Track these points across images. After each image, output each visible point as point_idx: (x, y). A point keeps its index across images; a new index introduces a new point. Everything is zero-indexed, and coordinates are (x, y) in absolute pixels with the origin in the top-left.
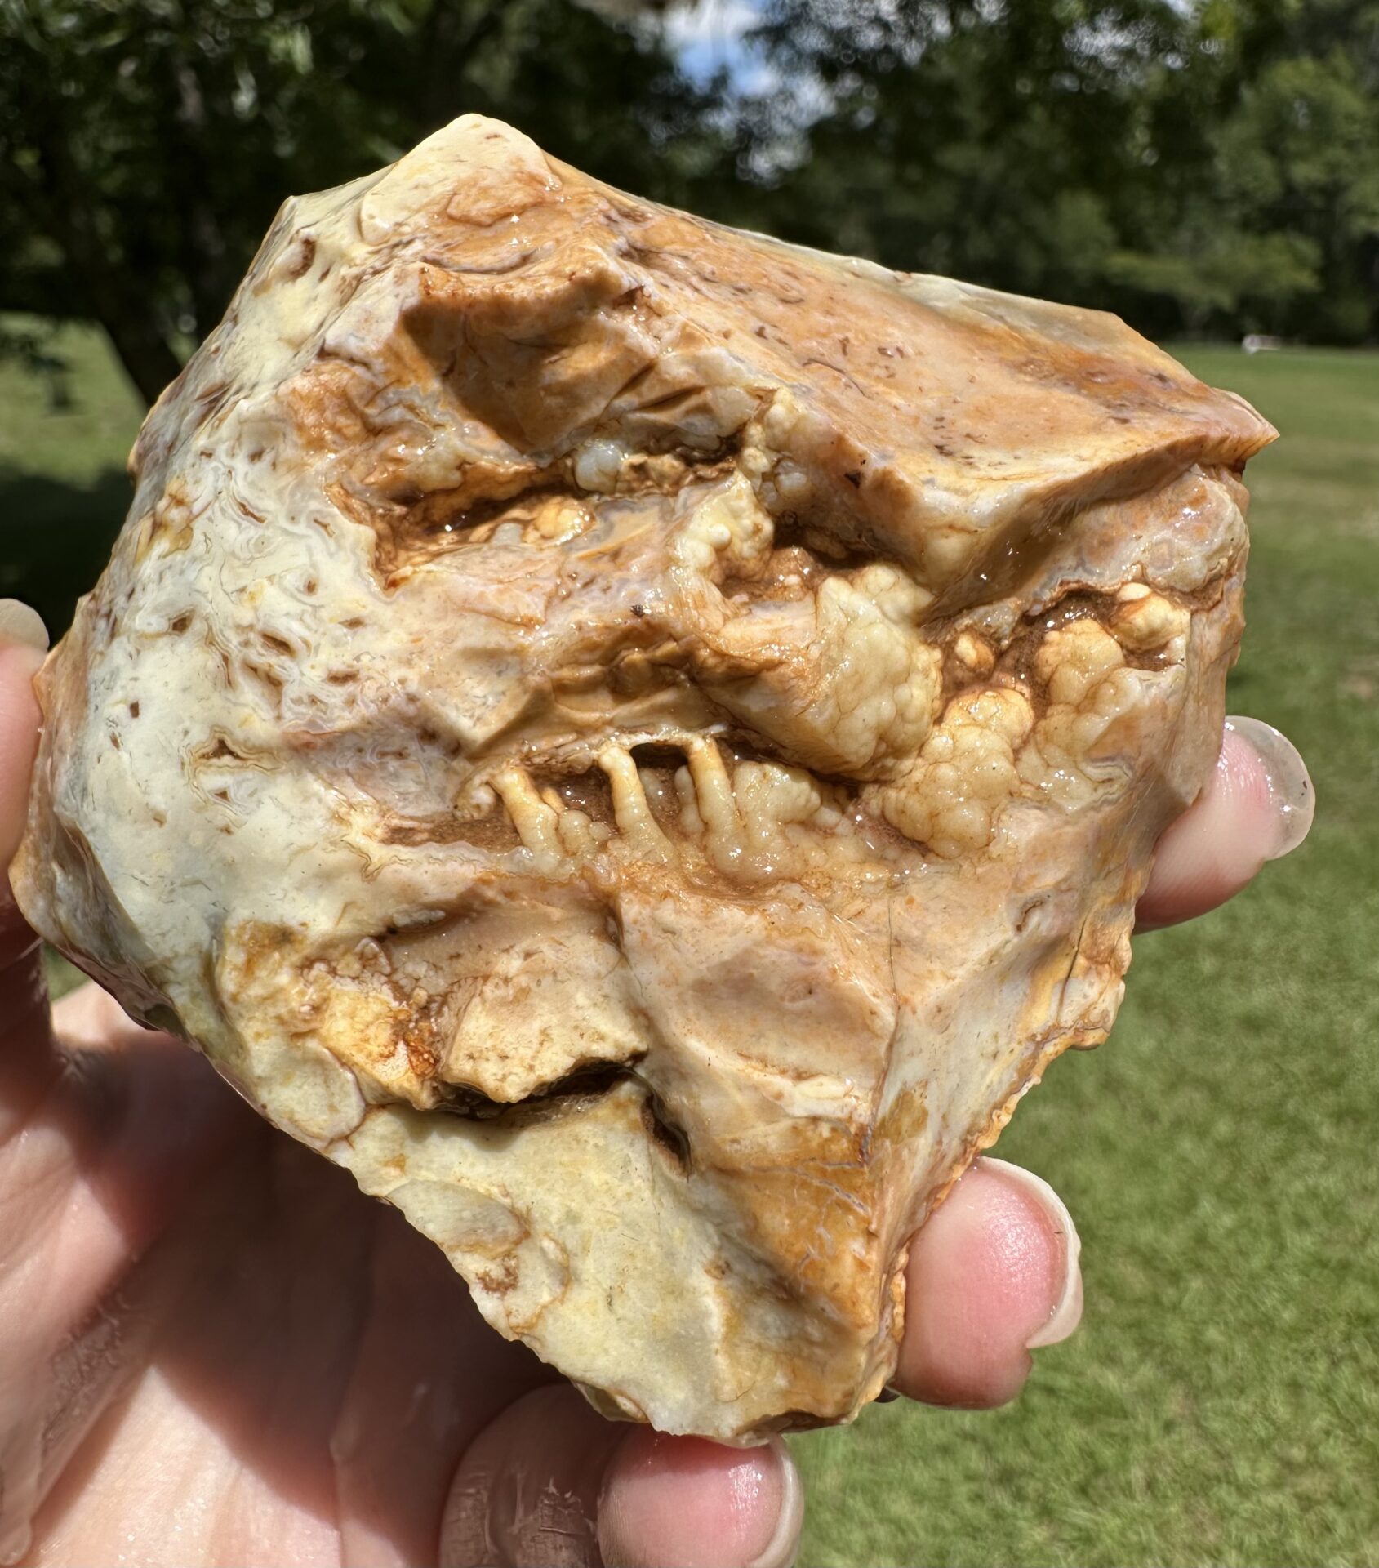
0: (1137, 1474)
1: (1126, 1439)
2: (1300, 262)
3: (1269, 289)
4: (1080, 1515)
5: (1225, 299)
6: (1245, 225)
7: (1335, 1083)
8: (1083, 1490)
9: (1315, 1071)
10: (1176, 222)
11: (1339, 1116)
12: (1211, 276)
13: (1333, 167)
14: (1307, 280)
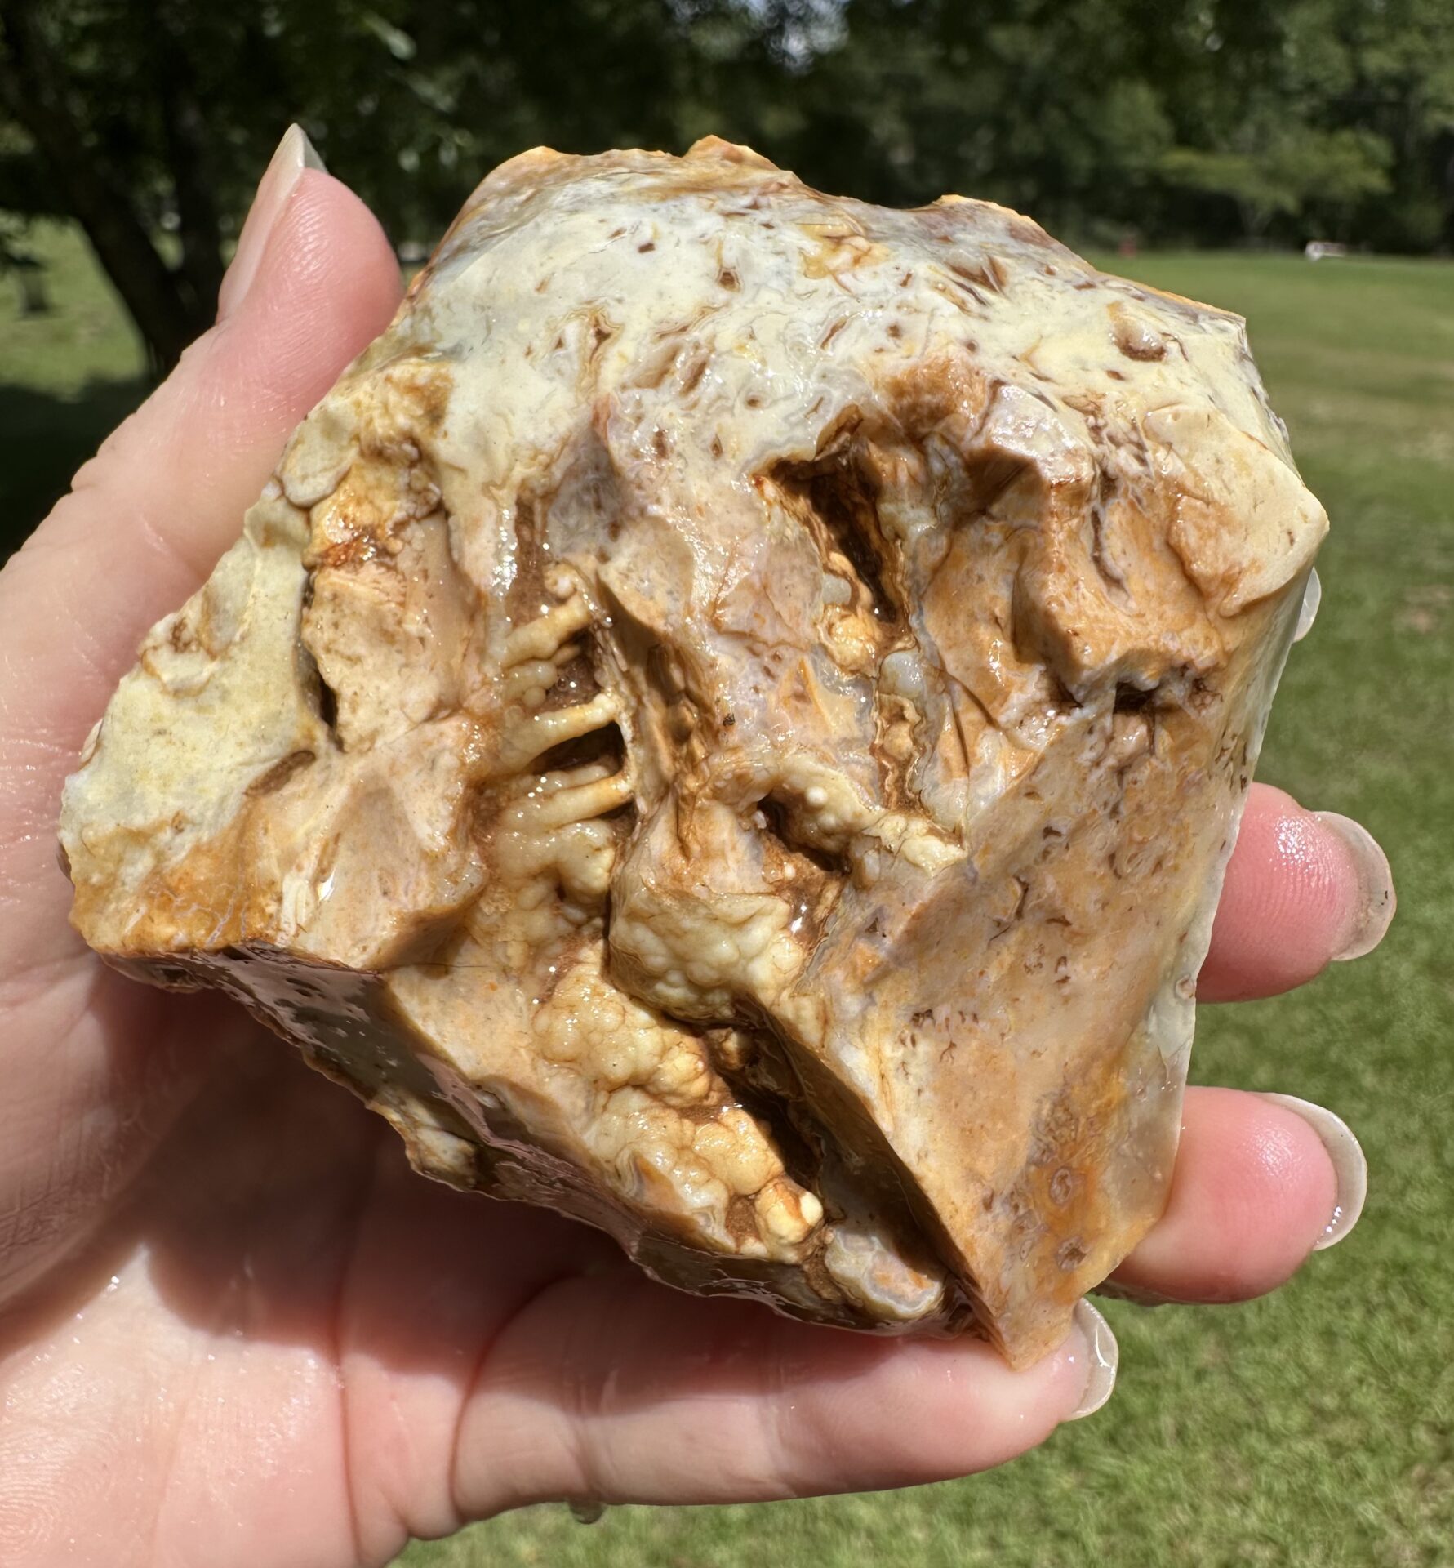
0: (1167, 1422)
1: (1156, 1387)
2: (1370, 162)
3: (1336, 190)
4: (1109, 1462)
5: (1289, 202)
6: (1312, 121)
7: (1380, 1030)
8: (1112, 1439)
9: (1359, 1018)
10: (1238, 118)
11: (1382, 1065)
12: (1274, 176)
13: (1408, 56)
14: (1376, 181)
